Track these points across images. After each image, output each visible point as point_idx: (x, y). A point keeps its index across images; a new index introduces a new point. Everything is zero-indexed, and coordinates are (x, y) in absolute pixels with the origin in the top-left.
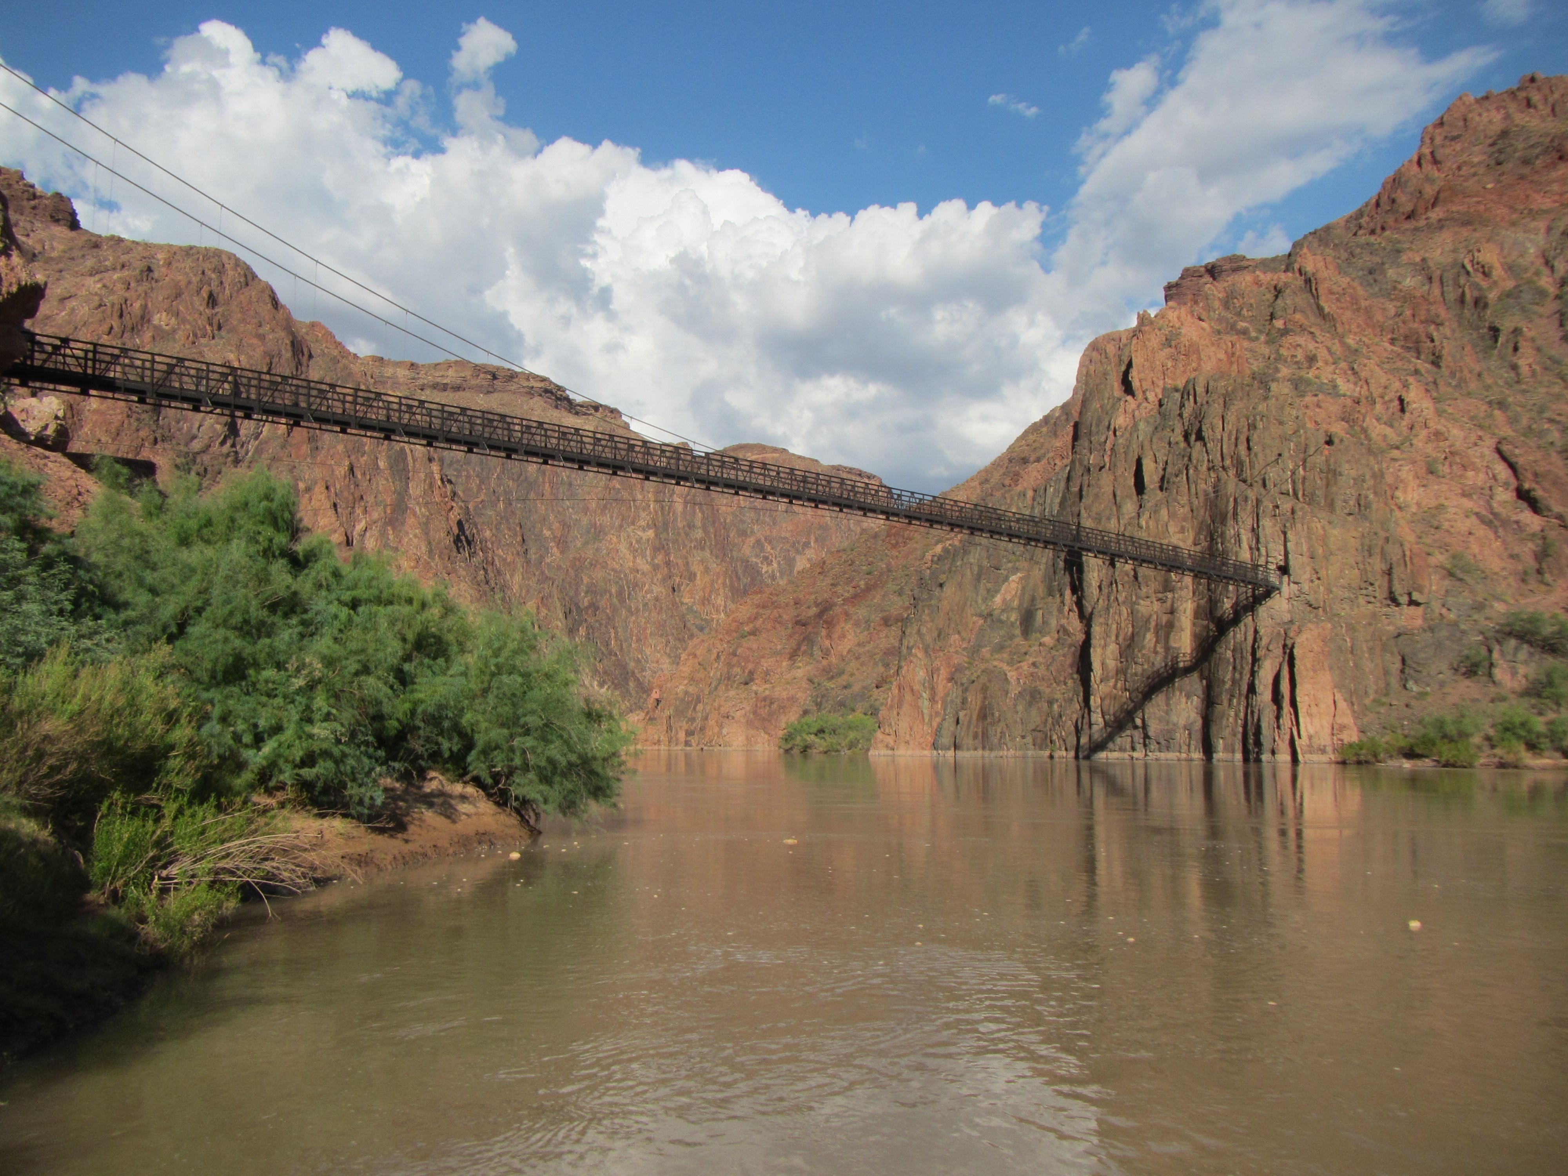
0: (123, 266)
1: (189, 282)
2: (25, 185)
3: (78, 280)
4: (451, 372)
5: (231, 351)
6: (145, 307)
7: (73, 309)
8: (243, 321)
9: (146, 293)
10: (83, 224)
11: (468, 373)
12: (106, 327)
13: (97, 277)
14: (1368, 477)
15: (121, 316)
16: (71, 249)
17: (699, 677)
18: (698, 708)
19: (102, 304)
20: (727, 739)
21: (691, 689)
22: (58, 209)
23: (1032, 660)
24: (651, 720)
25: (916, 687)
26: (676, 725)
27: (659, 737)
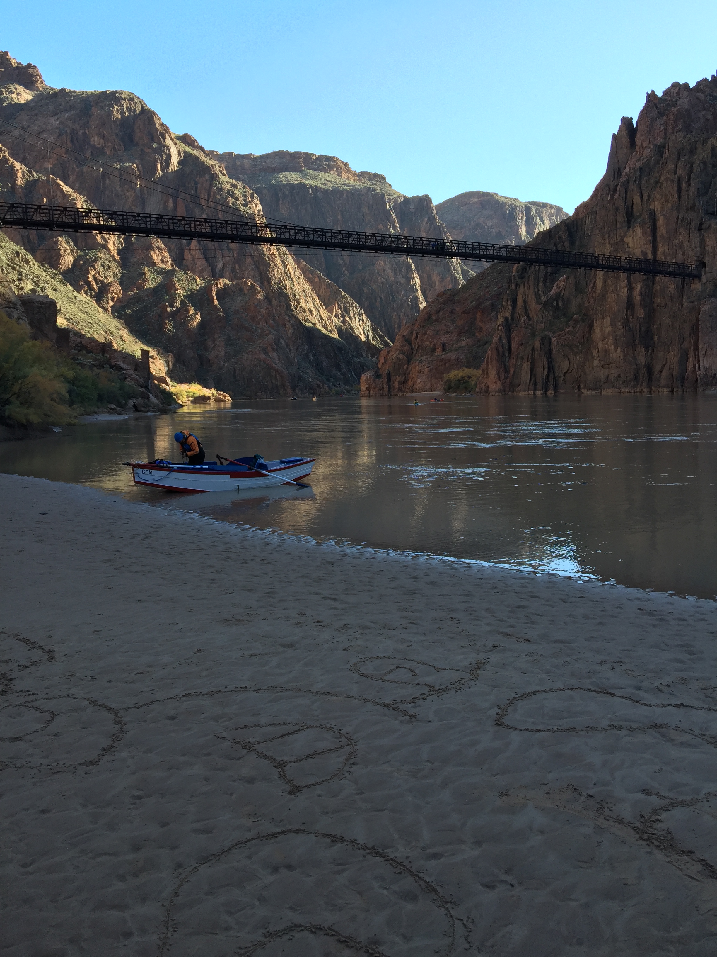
0: (70, 108)
1: (108, 115)
3: (45, 120)
6: (85, 134)
7: (45, 139)
8: (141, 138)
9: (85, 125)
10: (46, 83)
11: (286, 159)
12: (64, 149)
13: (56, 117)
15: (72, 141)
16: (41, 100)
17: (405, 348)
18: (405, 367)
19: (60, 134)
20: (420, 385)
21: (401, 356)
22: (31, 74)
23: (567, 330)
24: (378, 376)
25: (501, 349)
26: (393, 378)
27: (383, 386)
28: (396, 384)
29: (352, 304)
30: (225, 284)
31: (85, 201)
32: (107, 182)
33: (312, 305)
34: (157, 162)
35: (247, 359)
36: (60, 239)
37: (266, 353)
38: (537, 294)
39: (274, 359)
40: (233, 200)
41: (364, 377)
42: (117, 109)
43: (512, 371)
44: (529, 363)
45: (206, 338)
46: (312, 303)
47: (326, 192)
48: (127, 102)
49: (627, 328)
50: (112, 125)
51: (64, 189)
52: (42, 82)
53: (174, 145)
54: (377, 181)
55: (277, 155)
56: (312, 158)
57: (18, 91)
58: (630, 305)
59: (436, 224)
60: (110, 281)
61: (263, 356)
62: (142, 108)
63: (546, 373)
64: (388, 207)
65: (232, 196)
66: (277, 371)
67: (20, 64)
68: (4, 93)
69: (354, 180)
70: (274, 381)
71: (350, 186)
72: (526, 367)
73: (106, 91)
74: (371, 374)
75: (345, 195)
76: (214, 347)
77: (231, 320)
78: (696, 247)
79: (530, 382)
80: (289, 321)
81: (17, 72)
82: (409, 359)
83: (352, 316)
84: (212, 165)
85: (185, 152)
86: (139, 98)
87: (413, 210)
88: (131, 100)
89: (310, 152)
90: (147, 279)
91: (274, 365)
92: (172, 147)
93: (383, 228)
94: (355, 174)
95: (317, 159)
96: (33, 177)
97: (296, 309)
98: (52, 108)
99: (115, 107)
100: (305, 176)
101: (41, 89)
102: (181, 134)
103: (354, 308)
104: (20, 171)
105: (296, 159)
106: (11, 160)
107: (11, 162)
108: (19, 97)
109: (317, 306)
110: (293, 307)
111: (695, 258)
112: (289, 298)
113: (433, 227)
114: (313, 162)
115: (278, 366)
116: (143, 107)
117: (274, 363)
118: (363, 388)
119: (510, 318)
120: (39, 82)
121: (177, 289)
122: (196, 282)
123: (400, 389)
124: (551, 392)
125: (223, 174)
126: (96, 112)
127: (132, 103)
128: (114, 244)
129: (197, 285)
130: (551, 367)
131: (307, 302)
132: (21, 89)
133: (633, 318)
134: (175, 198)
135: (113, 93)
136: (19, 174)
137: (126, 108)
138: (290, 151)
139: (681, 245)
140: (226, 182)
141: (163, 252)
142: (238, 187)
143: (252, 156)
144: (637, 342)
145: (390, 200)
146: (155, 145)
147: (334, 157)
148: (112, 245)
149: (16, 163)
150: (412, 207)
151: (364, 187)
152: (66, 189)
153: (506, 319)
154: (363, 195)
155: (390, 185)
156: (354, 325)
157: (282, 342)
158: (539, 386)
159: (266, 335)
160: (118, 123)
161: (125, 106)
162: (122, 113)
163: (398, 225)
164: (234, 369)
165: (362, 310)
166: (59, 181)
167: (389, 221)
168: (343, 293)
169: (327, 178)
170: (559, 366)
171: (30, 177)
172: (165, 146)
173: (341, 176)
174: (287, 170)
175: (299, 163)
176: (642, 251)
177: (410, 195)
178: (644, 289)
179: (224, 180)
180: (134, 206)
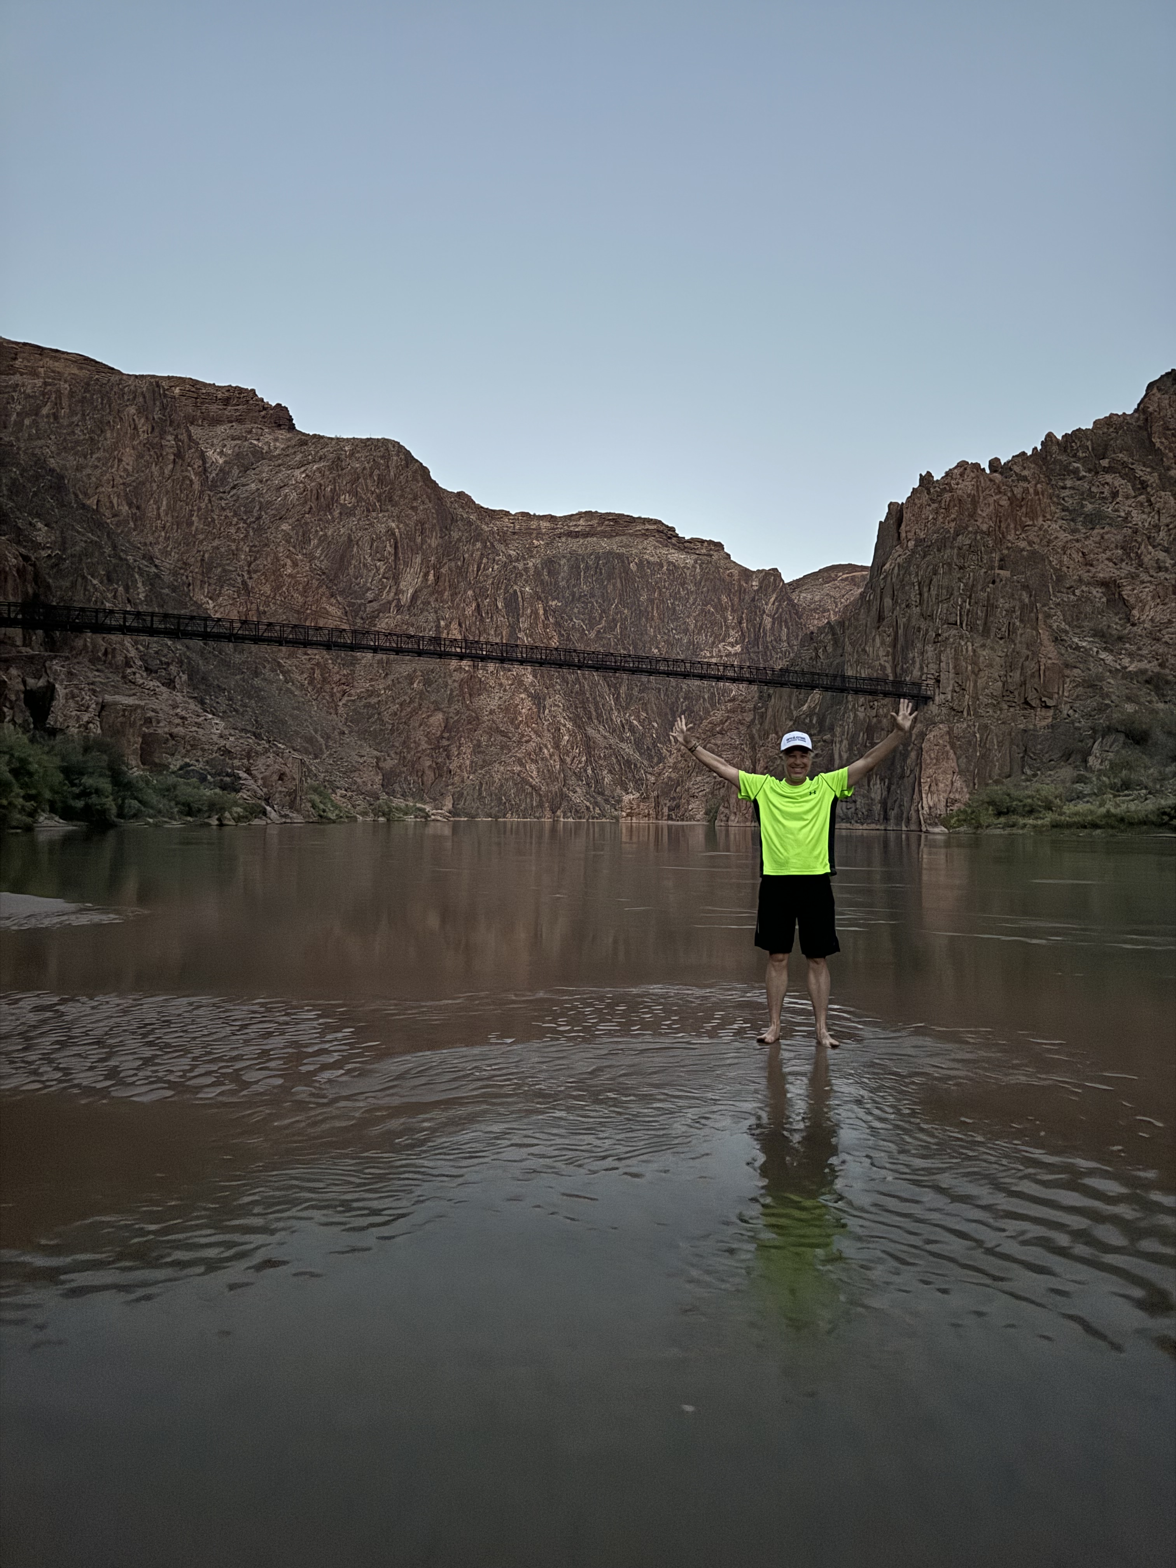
0: (321, 458)
1: (364, 469)
2: (256, 400)
3: (289, 472)
4: (582, 522)
5: (393, 521)
6: (333, 491)
7: (286, 496)
8: (402, 496)
9: (334, 479)
10: (298, 428)
11: (595, 522)
12: (307, 508)
13: (302, 469)
14: (1017, 608)
15: (317, 498)
16: (288, 447)
17: (680, 766)
18: (678, 790)
19: (305, 490)
22: (281, 416)
28: (666, 810)
35: (498, 771)
37: (522, 765)
39: (532, 772)
45: (450, 742)
50: (368, 481)
52: (294, 426)
54: (715, 551)
55: (583, 517)
56: (627, 521)
61: (517, 768)
66: (533, 787)
67: (270, 403)
77: (483, 722)
78: (929, 662)
81: (262, 413)
84: (486, 532)
87: (755, 588)
89: (625, 513)
94: (684, 542)
95: (633, 522)
102: (455, 490)
105: (607, 522)
111: (929, 676)
113: (780, 610)
114: (628, 526)
120: (291, 426)
126: (349, 464)
134: (437, 569)
138: (599, 511)
140: (502, 553)
143: (552, 518)
147: (656, 520)
150: (755, 583)
155: (729, 555)
160: (376, 479)
176: (880, 664)
177: (754, 567)
179: (500, 550)
180: (387, 578)
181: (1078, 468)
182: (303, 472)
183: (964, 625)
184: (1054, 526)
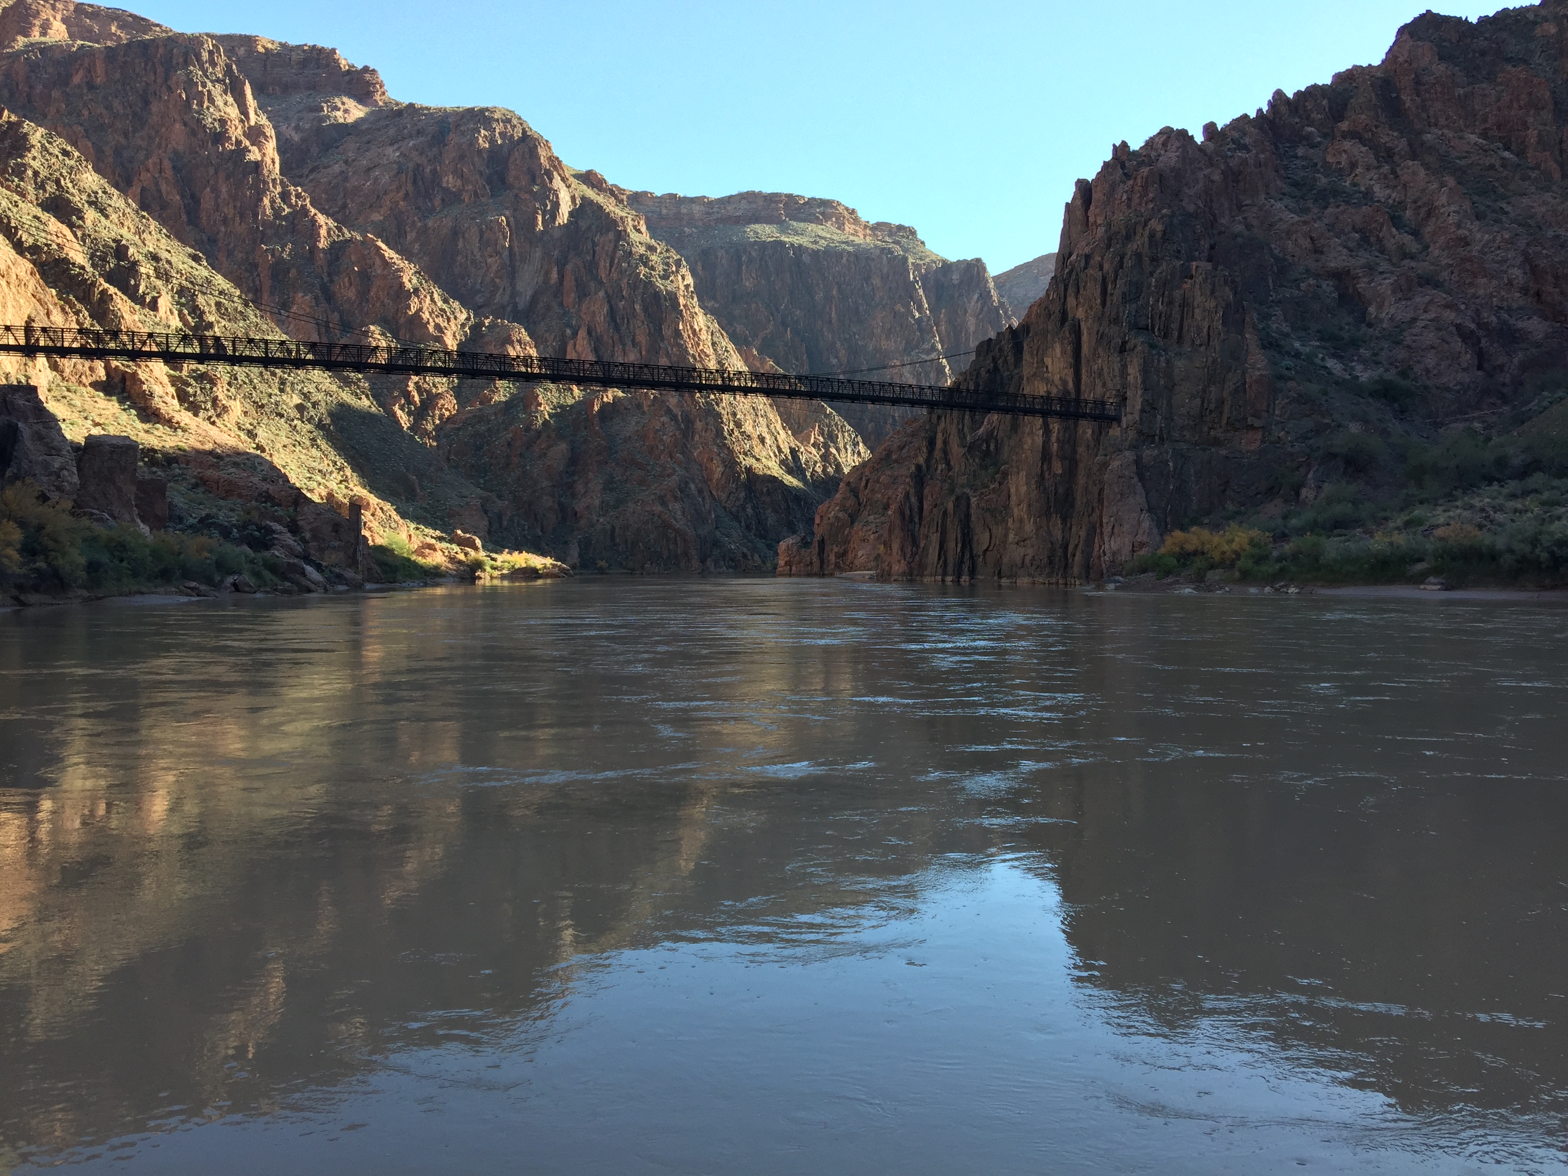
0: (418, 133)
1: (471, 144)
3: (380, 150)
5: (507, 208)
6: (435, 171)
8: (517, 177)
9: (436, 157)
10: (388, 95)
12: (402, 194)
13: (396, 147)
14: (1219, 308)
15: (415, 181)
16: (378, 120)
17: (848, 503)
18: (846, 532)
19: (400, 172)
20: (861, 560)
21: (840, 515)
22: (368, 82)
23: (992, 486)
24: (805, 544)
25: (907, 512)
26: (827, 548)
27: (811, 559)
28: (832, 558)
29: (842, 427)
30: (615, 397)
31: (416, 272)
32: (460, 244)
33: (766, 430)
34: (538, 213)
35: (634, 513)
36: (372, 328)
37: (664, 504)
38: (961, 432)
39: (675, 513)
40: (647, 270)
41: (783, 545)
42: (485, 136)
43: (922, 545)
44: (939, 534)
45: (576, 478)
46: (765, 426)
47: (815, 253)
48: (501, 124)
49: (1042, 488)
50: (476, 159)
51: (386, 255)
52: (383, 93)
53: (565, 188)
54: (903, 237)
55: (744, 198)
56: (798, 203)
57: (346, 106)
58: (1046, 456)
59: (992, 305)
60: (440, 391)
61: (658, 508)
62: (523, 133)
63: (959, 550)
64: (912, 276)
65: (645, 265)
66: (677, 531)
67: (353, 66)
68: (325, 109)
69: (865, 236)
70: (671, 547)
71: (854, 245)
72: (935, 538)
73: (473, 109)
74: (794, 541)
75: (845, 259)
76: (585, 493)
77: (616, 452)
78: (1115, 376)
79: (938, 563)
80: (719, 455)
81: (347, 78)
82: (853, 518)
83: (841, 445)
84: (621, 218)
85: (583, 198)
86: (520, 118)
87: (956, 282)
88: (509, 121)
89: (796, 193)
90: (497, 388)
91: (674, 522)
92: (562, 191)
93: (902, 310)
94: (866, 227)
95: (805, 204)
96: (343, 236)
97: (731, 435)
98: (392, 132)
99: (483, 132)
100: (784, 230)
101: (381, 103)
102: (583, 168)
103: (846, 434)
104: (324, 227)
105: (773, 205)
106: (313, 211)
107: (312, 214)
108: (346, 115)
109: (773, 430)
110: (726, 434)
111: (1114, 392)
112: (721, 418)
113: (986, 309)
114: (799, 209)
115: (680, 523)
116: (524, 130)
117: (675, 519)
118: (782, 563)
119: (924, 466)
120: (379, 93)
121: (540, 405)
122: (572, 394)
123: (837, 566)
124: (965, 579)
125: (639, 231)
126: (453, 138)
127: (509, 127)
128: (454, 336)
129: (574, 398)
130: (967, 540)
131: (755, 425)
132: (350, 103)
133: (1049, 474)
134: (561, 265)
135: (483, 111)
136: (323, 232)
137: (499, 133)
138: (764, 191)
139: (1100, 373)
140: (640, 243)
141: (528, 348)
142: (658, 251)
143: (706, 200)
144: (1052, 510)
145: (917, 267)
146: (536, 188)
147: (833, 201)
148: (451, 337)
149: (319, 215)
150: (955, 277)
151: (876, 247)
152: (389, 253)
153: (919, 467)
154: (873, 260)
155: (923, 243)
156: (844, 460)
157: (692, 486)
158: (950, 568)
159: (668, 476)
160: (485, 156)
161: (497, 131)
162: (492, 141)
163: (926, 306)
164: (613, 526)
165: (859, 438)
166: (380, 243)
167: (912, 299)
168: (829, 410)
169: (821, 233)
170: (978, 540)
171: (338, 236)
172: (550, 189)
173: (844, 230)
174: (757, 221)
175: (778, 209)
176: (1061, 378)
177: (952, 258)
178: (1061, 434)
179: (637, 240)
180: (499, 278)
181: (1312, 132)
182: (397, 150)
183: (1156, 330)
184: (1279, 205)
